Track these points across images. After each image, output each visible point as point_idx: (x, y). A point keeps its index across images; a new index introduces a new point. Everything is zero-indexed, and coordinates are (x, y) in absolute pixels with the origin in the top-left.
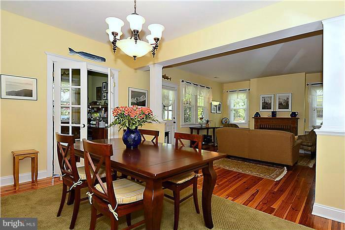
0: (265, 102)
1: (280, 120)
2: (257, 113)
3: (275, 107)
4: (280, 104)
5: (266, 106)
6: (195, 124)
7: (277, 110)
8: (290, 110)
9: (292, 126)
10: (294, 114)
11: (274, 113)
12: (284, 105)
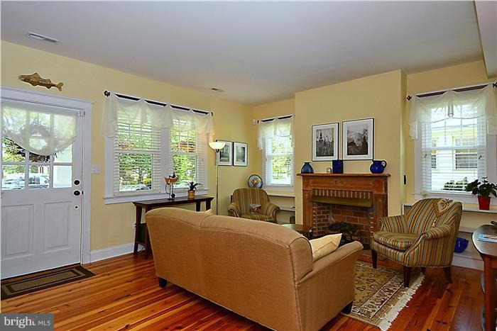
0: (321, 141)
1: (350, 180)
2: (307, 164)
3: (341, 152)
4: (351, 144)
5: (324, 148)
6: (160, 194)
7: (345, 157)
8: (369, 156)
9: (375, 192)
10: (378, 167)
11: (338, 165)
12: (359, 147)
